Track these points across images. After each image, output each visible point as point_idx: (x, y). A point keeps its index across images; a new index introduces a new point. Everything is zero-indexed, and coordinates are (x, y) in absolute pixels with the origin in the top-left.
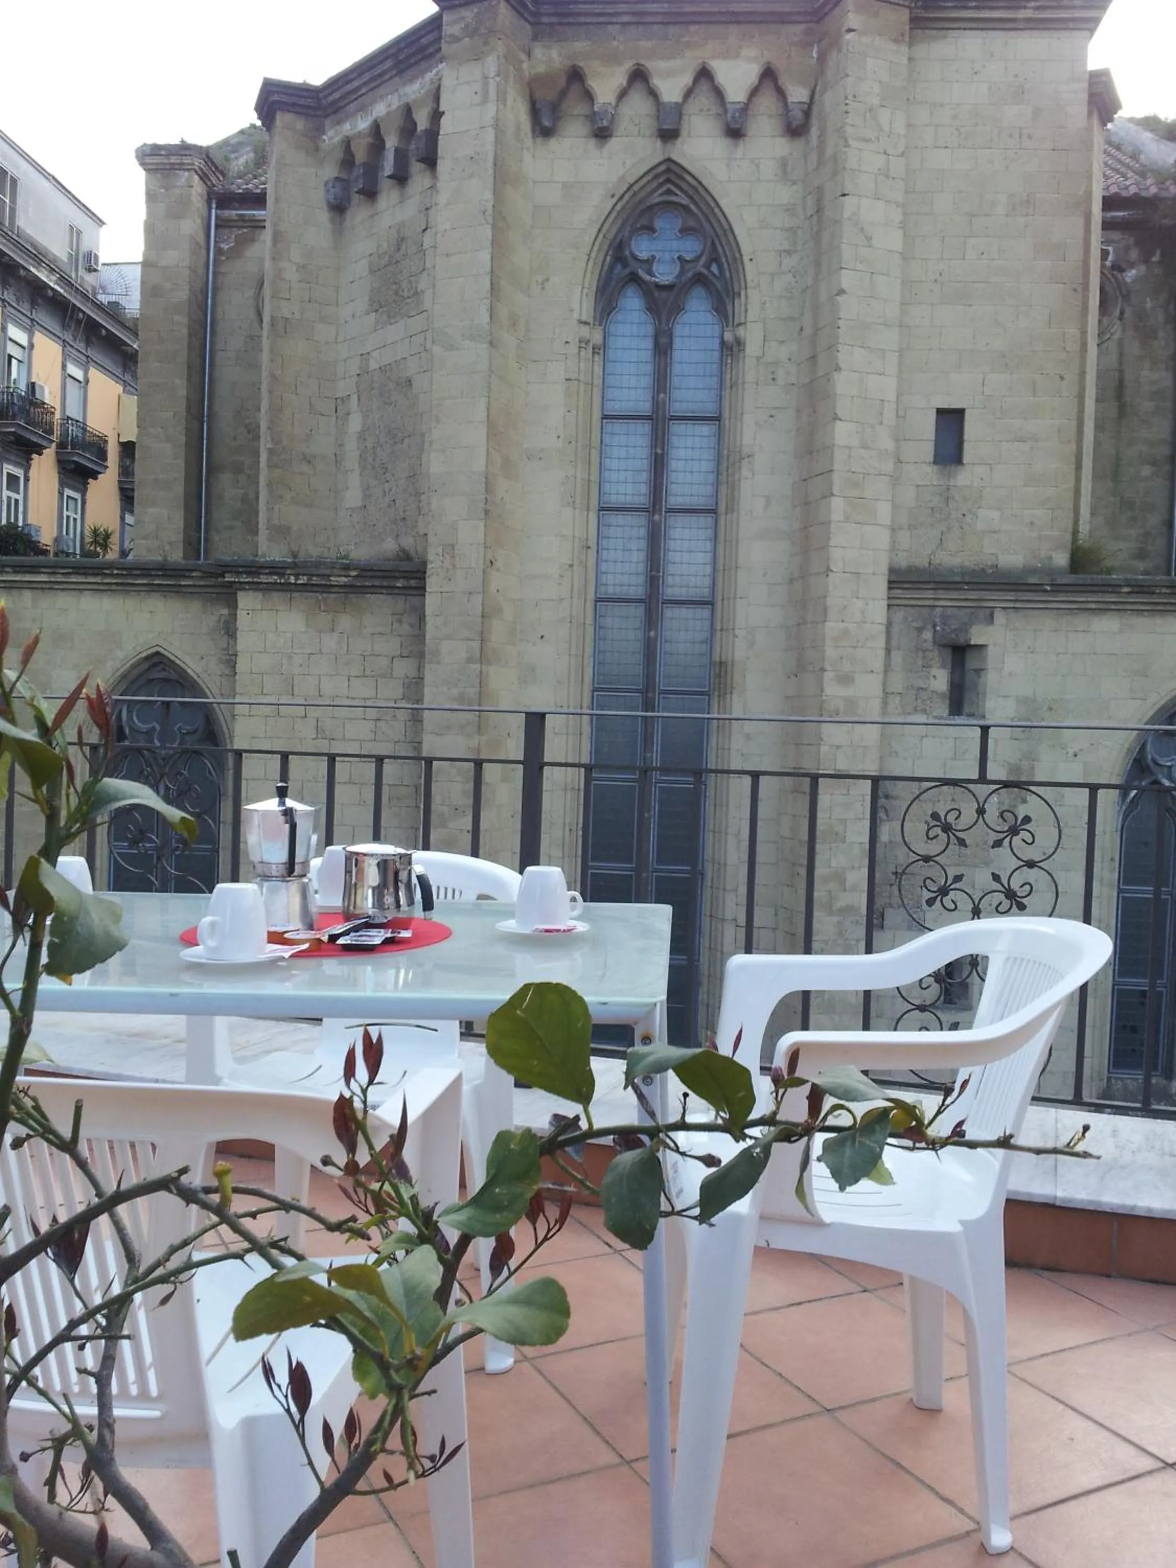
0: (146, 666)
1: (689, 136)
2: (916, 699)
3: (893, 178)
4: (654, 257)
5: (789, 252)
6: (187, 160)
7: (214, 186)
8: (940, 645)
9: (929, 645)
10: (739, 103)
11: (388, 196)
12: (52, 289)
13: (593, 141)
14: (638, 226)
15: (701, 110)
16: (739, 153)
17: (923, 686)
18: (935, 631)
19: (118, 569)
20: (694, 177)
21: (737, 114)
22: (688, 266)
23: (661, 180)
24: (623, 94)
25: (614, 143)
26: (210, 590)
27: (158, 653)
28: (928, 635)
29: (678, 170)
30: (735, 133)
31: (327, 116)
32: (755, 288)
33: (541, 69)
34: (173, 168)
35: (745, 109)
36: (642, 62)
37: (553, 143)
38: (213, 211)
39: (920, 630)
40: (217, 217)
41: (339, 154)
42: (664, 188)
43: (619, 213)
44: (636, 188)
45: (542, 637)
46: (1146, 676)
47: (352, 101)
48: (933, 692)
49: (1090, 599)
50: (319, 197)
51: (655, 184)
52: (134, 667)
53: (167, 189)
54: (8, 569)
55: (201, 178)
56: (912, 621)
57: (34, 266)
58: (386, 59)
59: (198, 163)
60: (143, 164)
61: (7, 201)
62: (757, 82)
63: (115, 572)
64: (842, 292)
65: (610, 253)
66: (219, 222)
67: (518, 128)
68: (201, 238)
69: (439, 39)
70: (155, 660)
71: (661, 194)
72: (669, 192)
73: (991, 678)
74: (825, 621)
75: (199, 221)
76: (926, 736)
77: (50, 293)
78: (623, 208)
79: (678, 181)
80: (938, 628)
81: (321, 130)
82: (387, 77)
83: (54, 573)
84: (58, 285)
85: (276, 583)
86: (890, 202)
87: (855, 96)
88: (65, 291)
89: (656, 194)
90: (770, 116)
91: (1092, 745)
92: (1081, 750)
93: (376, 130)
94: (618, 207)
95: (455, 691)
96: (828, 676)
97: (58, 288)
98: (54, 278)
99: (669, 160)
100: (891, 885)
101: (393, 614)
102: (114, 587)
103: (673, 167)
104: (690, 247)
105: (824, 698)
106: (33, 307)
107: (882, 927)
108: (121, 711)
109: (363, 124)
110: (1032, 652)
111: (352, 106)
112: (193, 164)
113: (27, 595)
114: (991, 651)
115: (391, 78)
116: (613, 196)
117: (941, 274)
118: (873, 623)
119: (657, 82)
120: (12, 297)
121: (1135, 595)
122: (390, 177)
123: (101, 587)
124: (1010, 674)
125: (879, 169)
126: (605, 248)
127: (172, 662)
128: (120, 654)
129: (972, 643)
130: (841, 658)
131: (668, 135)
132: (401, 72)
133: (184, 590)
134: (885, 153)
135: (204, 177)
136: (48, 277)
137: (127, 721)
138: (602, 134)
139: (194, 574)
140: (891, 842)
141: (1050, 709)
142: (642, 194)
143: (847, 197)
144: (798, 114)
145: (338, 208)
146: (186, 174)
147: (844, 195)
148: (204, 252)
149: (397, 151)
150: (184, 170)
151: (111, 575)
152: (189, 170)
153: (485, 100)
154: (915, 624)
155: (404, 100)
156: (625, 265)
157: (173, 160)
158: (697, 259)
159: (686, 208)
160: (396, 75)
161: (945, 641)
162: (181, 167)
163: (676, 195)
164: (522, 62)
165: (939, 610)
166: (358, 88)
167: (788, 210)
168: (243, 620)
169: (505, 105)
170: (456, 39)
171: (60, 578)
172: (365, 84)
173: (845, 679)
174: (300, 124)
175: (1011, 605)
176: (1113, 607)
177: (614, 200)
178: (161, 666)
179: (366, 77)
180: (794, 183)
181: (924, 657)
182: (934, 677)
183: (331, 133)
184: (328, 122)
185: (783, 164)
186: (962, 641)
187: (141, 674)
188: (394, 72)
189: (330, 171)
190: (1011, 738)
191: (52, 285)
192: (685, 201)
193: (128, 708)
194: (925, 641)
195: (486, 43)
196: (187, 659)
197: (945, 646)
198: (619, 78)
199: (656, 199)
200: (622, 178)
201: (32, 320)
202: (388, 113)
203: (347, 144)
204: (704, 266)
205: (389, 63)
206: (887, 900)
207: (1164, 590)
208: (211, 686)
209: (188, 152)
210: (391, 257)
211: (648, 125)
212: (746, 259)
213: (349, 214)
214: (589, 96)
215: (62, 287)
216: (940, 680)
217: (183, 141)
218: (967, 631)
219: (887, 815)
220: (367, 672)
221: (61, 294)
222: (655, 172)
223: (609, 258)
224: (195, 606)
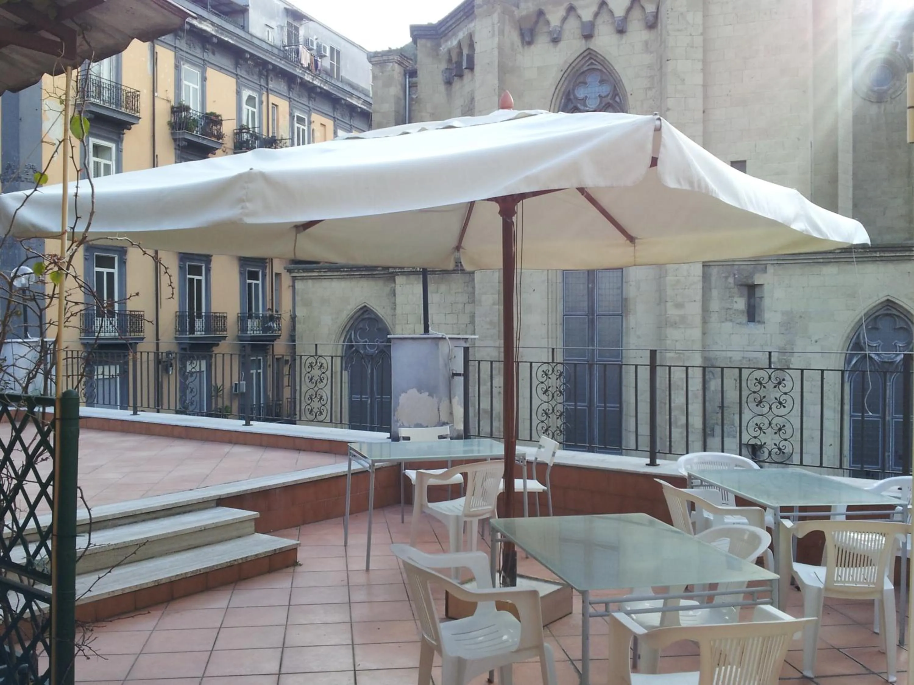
0: (361, 312)
1: (598, 35)
2: (726, 314)
3: (696, 47)
4: (586, 97)
5: (650, 89)
6: (391, 57)
7: (407, 66)
8: (738, 285)
9: (732, 285)
10: (620, 17)
11: (467, 76)
12: (360, 108)
13: (552, 44)
14: (578, 82)
15: (604, 22)
16: (623, 41)
17: (730, 307)
18: (735, 278)
19: (347, 268)
20: (601, 55)
21: (620, 22)
22: (603, 99)
23: (587, 59)
24: (564, 19)
25: (562, 44)
26: (387, 276)
27: (365, 306)
28: (731, 280)
29: (594, 53)
30: (621, 31)
31: (441, 38)
32: (634, 108)
33: (524, 13)
34: (385, 62)
35: (625, 19)
36: (572, 2)
37: (532, 47)
38: (407, 80)
39: (726, 278)
40: (409, 82)
41: (447, 57)
42: (590, 62)
43: (566, 78)
44: (573, 65)
45: (534, 290)
46: (854, 297)
47: (450, 31)
48: (735, 310)
49: (818, 257)
50: (439, 78)
51: (583, 61)
52: (355, 313)
53: (382, 73)
54: (301, 271)
55: (399, 64)
56: (722, 273)
57: (349, 98)
58: (460, 12)
59: (397, 58)
60: (370, 62)
61: (335, 64)
62: (630, 5)
63: (346, 269)
64: (668, 109)
65: (564, 98)
66: (411, 85)
67: (512, 44)
68: (401, 95)
69: (473, 7)
70: (365, 309)
71: (588, 65)
72: (592, 63)
73: (767, 302)
74: (666, 276)
75: (399, 87)
76: (733, 334)
77: (359, 110)
78: (568, 75)
79: (595, 58)
80: (736, 276)
81: (439, 45)
82: (462, 19)
83: (321, 272)
84: (363, 105)
85: (411, 271)
86: (695, 60)
87: (672, 9)
88: (367, 107)
89: (585, 66)
90: (639, 20)
91: (826, 336)
92: (820, 339)
93: (459, 44)
94: (565, 75)
95: (488, 319)
96: (669, 305)
97: (363, 107)
98: (361, 102)
99: (589, 49)
100: (718, 413)
101: (464, 283)
102: (346, 277)
103: (591, 52)
104: (605, 90)
105: (667, 316)
106: (351, 118)
107: (713, 436)
108: (351, 334)
109: (455, 43)
110: (790, 287)
111: (450, 34)
112: (394, 59)
113: (310, 282)
114: (766, 287)
115: (464, 20)
116: (562, 71)
117: (730, 91)
118: (694, 276)
119: (580, 12)
120: (339, 115)
121: (843, 254)
122: (466, 68)
123: (340, 277)
124: (777, 299)
125: (688, 44)
126: (560, 95)
127: (372, 310)
128: (349, 307)
129: (756, 283)
130: (676, 295)
131: (588, 37)
132: (467, 17)
133: (376, 276)
134: (691, 35)
135: (400, 64)
136: (357, 102)
137: (354, 339)
138: (556, 41)
139: (379, 269)
140: (716, 390)
141: (801, 317)
142: (576, 68)
143: (669, 61)
144: (651, 18)
145: (449, 83)
146: (391, 64)
147: (668, 60)
148: (403, 101)
149: (468, 55)
150: (390, 62)
151: (344, 271)
152: (392, 62)
153: (493, 35)
154: (723, 275)
155: (469, 31)
156: (572, 103)
157: (385, 58)
158: (608, 95)
159: (600, 70)
160: (465, 19)
161: (740, 283)
162: (388, 61)
163: (595, 65)
164: (514, 11)
165: (736, 267)
166: (451, 26)
167: (648, 67)
168: (398, 289)
169: (504, 36)
170: (480, 6)
171: (322, 274)
172: (454, 23)
173: (679, 306)
174: (429, 44)
175: (775, 262)
176: (833, 260)
177: (562, 73)
178: (367, 313)
179: (454, 20)
180: (651, 52)
181: (730, 292)
182: (736, 302)
183: (443, 46)
184: (442, 41)
185: (646, 43)
186: (750, 282)
187: (359, 317)
188: (465, 17)
189: (444, 66)
190: (780, 334)
191: (360, 105)
192: (600, 67)
193: (354, 333)
194: (730, 283)
195: (493, 7)
196: (378, 308)
197: (741, 285)
198: (562, 12)
199: (585, 68)
200: (566, 62)
201: (351, 125)
202: (464, 37)
203: (449, 51)
204: (611, 99)
205: (462, 13)
206: (715, 421)
207: (860, 250)
208: (388, 320)
209: (391, 54)
210: (469, 107)
211: (578, 32)
212: (629, 94)
213: (454, 85)
214: (548, 23)
215: (365, 106)
216: (741, 304)
217: (390, 48)
218: (752, 278)
219: (714, 376)
220: (454, 311)
221: (365, 110)
222: (583, 56)
223: (563, 101)
224: (380, 283)
